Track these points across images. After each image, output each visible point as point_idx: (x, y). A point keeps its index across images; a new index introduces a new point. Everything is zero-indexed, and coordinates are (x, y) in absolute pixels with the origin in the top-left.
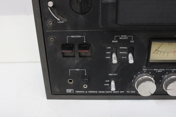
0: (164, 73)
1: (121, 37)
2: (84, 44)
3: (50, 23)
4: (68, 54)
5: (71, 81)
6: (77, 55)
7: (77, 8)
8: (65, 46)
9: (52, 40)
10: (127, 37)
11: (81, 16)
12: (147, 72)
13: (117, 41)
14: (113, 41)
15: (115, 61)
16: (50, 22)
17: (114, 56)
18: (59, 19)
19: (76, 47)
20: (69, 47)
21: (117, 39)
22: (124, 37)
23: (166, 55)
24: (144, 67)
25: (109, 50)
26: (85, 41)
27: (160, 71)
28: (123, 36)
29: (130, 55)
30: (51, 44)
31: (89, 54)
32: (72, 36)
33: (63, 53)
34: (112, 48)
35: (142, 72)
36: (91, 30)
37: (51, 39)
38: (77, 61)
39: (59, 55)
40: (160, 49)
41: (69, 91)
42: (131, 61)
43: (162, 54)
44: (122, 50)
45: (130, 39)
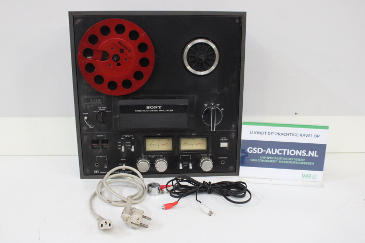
0: (156, 158)
1: (126, 136)
2: (105, 140)
3: (85, 128)
4: (96, 147)
5: (97, 165)
6: (101, 147)
7: (100, 120)
8: (93, 142)
11: (102, 125)
12: (145, 158)
13: (124, 139)
14: (122, 139)
15: (123, 150)
17: (123, 147)
18: (90, 126)
19: (100, 142)
20: (97, 142)
21: (124, 137)
22: (128, 136)
23: (157, 146)
24: (143, 154)
25: (119, 144)
27: (153, 157)
29: (133, 147)
30: (85, 141)
31: (108, 147)
32: (97, 136)
33: (92, 146)
34: (122, 143)
35: (142, 158)
36: (108, 132)
37: (86, 137)
38: (101, 150)
39: (90, 147)
40: (153, 143)
41: (96, 172)
42: (133, 150)
43: (155, 146)
44: (128, 144)
45: (131, 137)
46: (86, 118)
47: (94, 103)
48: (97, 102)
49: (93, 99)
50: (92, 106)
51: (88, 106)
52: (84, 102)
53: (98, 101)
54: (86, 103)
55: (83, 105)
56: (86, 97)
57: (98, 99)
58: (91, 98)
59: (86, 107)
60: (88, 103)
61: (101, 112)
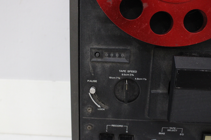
1: (169, 129)
2: (127, 134)
3: (89, 110)
8: (103, 136)
9: (89, 128)
10: (176, 129)
11: (126, 105)
13: (164, 134)
14: (160, 133)
16: (89, 108)
18: (99, 106)
19: (116, 137)
20: (109, 136)
21: (165, 131)
22: (173, 129)
26: (127, 132)
28: (171, 128)
30: (87, 132)
32: (112, 125)
36: (135, 120)
45: (179, 131)
46: (93, 90)
47: (112, 59)
48: (117, 60)
49: (109, 51)
50: (108, 65)
51: (99, 66)
52: (92, 57)
53: (120, 56)
54: (94, 60)
55: (88, 62)
56: (95, 47)
57: (120, 51)
58: (106, 50)
59: (94, 68)
60: (99, 60)
61: (124, 79)
